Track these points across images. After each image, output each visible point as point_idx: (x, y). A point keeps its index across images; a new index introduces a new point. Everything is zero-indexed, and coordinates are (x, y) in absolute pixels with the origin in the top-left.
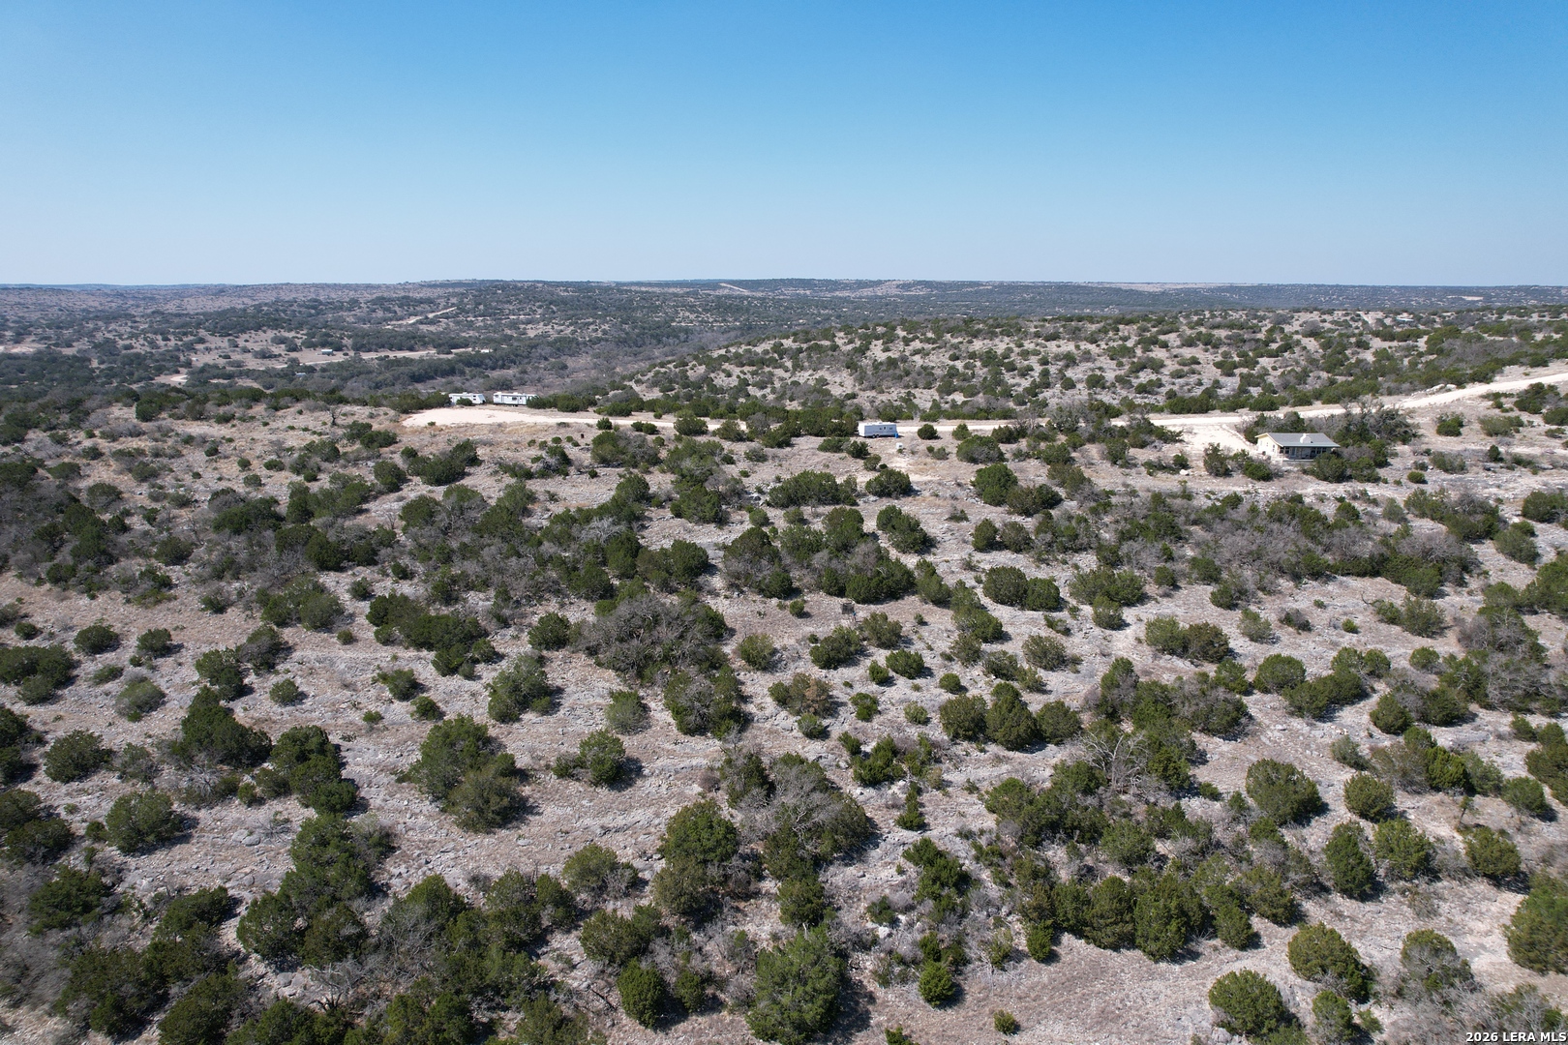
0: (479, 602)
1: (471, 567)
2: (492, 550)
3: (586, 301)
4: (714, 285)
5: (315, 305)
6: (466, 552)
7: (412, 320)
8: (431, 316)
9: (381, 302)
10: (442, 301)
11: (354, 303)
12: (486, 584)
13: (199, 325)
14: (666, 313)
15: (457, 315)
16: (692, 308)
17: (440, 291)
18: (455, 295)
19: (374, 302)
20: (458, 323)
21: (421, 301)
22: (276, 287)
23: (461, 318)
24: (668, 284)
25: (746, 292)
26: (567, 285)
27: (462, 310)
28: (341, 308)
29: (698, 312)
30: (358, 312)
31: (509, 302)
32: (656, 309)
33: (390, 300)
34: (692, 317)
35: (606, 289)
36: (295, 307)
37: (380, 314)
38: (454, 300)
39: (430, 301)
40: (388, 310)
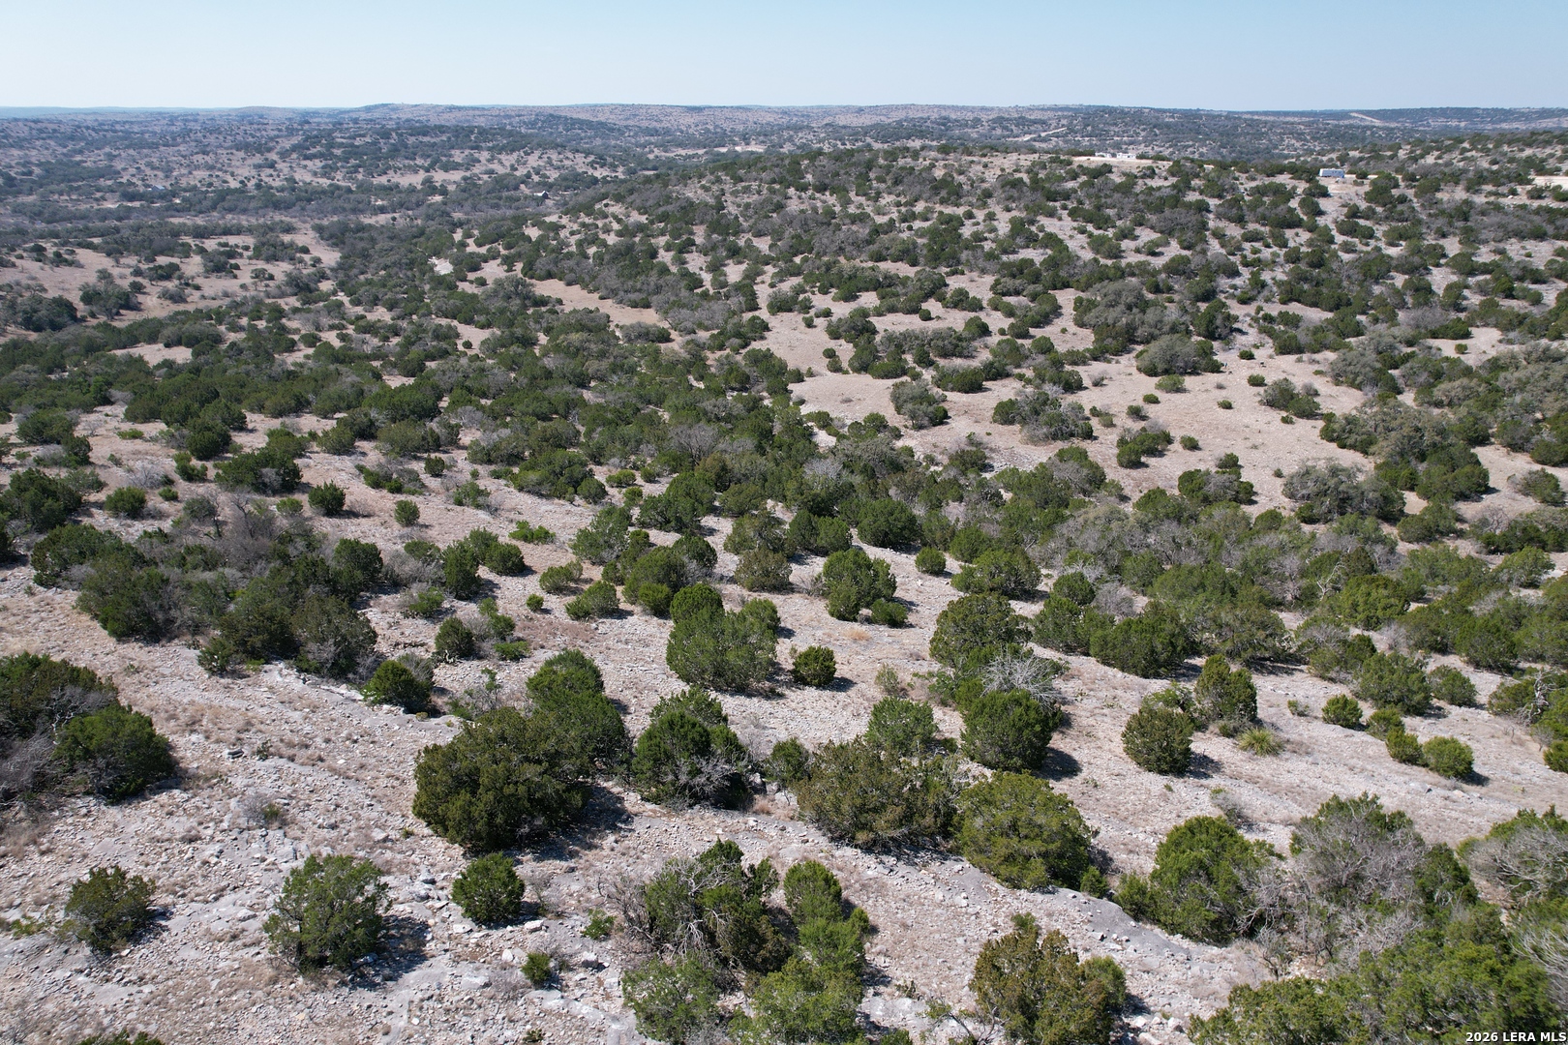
0: (1111, 212)
1: (1109, 201)
2: (1117, 196)
3: (1190, 126)
4: (1344, 115)
5: (945, 121)
6: (1106, 196)
7: (1027, 138)
8: (1043, 134)
9: (1000, 121)
10: (1054, 123)
11: (977, 122)
12: (1114, 207)
13: (865, 134)
14: (1270, 141)
15: (1066, 135)
16: (1299, 136)
17: (1050, 114)
18: (1065, 117)
19: (994, 121)
20: (1066, 142)
21: (1035, 122)
22: (905, 107)
23: (1070, 137)
24: (1286, 114)
25: (1377, 123)
26: (1173, 112)
27: (1071, 130)
28: (966, 125)
29: (1305, 140)
30: (980, 129)
31: (1116, 124)
32: (1260, 135)
33: (1007, 120)
34: (1297, 145)
35: (1212, 116)
36: (928, 124)
37: (999, 132)
38: (1064, 122)
39: (1043, 122)
40: (1006, 128)
